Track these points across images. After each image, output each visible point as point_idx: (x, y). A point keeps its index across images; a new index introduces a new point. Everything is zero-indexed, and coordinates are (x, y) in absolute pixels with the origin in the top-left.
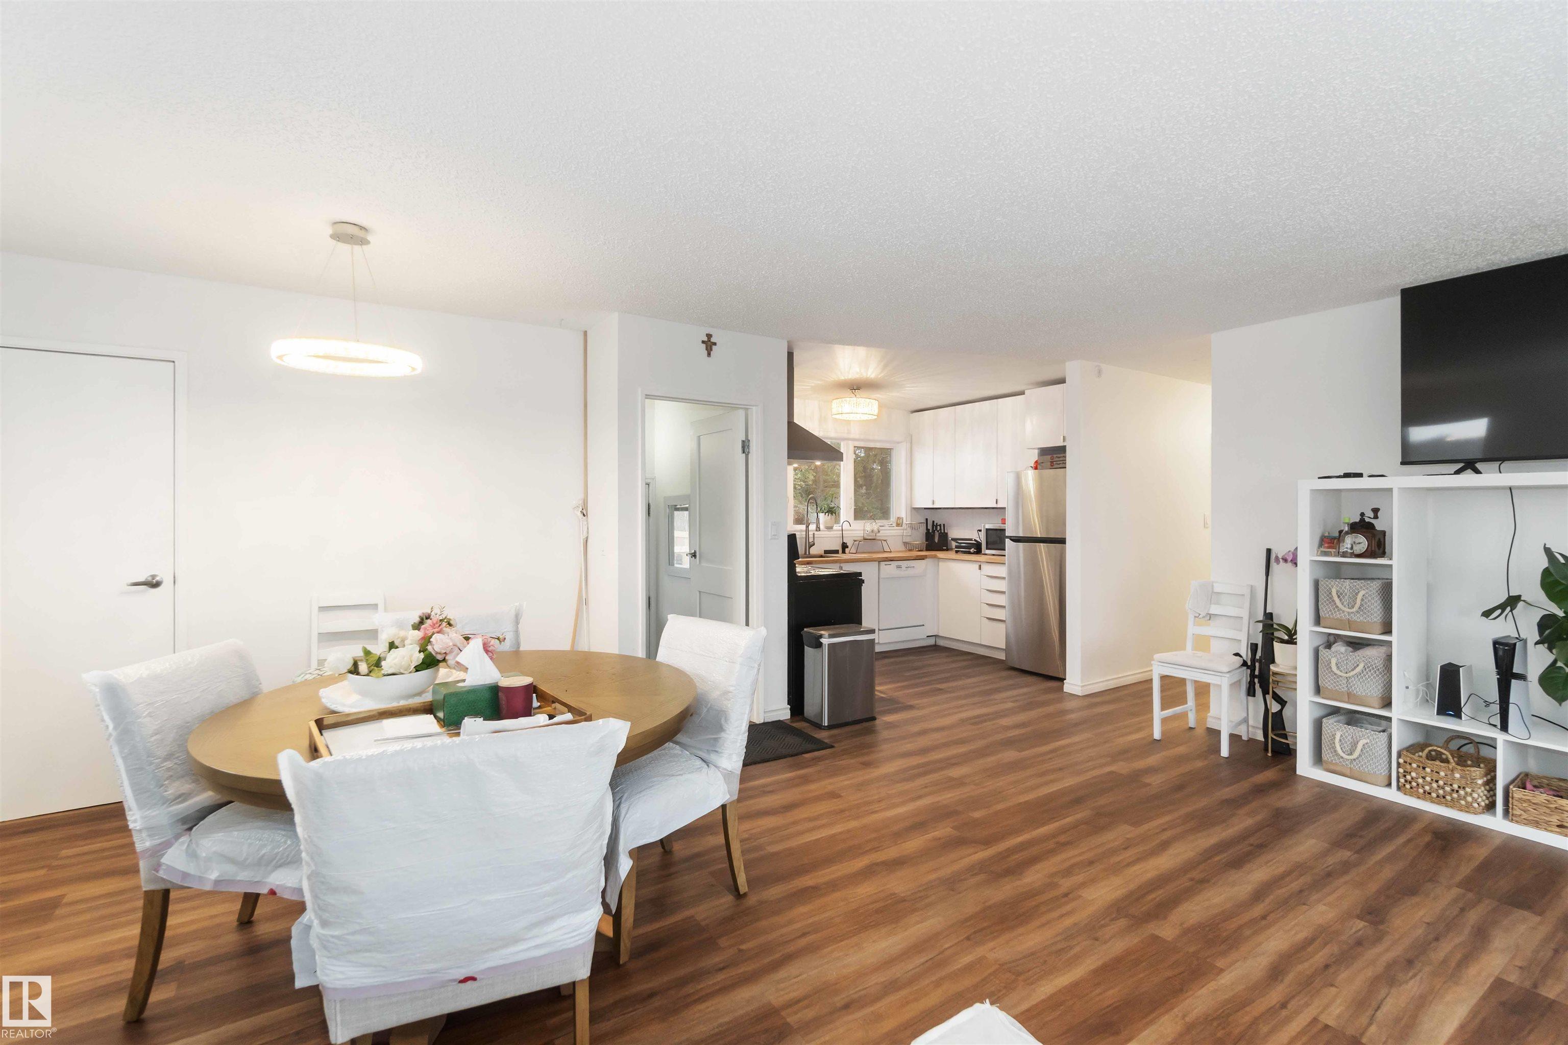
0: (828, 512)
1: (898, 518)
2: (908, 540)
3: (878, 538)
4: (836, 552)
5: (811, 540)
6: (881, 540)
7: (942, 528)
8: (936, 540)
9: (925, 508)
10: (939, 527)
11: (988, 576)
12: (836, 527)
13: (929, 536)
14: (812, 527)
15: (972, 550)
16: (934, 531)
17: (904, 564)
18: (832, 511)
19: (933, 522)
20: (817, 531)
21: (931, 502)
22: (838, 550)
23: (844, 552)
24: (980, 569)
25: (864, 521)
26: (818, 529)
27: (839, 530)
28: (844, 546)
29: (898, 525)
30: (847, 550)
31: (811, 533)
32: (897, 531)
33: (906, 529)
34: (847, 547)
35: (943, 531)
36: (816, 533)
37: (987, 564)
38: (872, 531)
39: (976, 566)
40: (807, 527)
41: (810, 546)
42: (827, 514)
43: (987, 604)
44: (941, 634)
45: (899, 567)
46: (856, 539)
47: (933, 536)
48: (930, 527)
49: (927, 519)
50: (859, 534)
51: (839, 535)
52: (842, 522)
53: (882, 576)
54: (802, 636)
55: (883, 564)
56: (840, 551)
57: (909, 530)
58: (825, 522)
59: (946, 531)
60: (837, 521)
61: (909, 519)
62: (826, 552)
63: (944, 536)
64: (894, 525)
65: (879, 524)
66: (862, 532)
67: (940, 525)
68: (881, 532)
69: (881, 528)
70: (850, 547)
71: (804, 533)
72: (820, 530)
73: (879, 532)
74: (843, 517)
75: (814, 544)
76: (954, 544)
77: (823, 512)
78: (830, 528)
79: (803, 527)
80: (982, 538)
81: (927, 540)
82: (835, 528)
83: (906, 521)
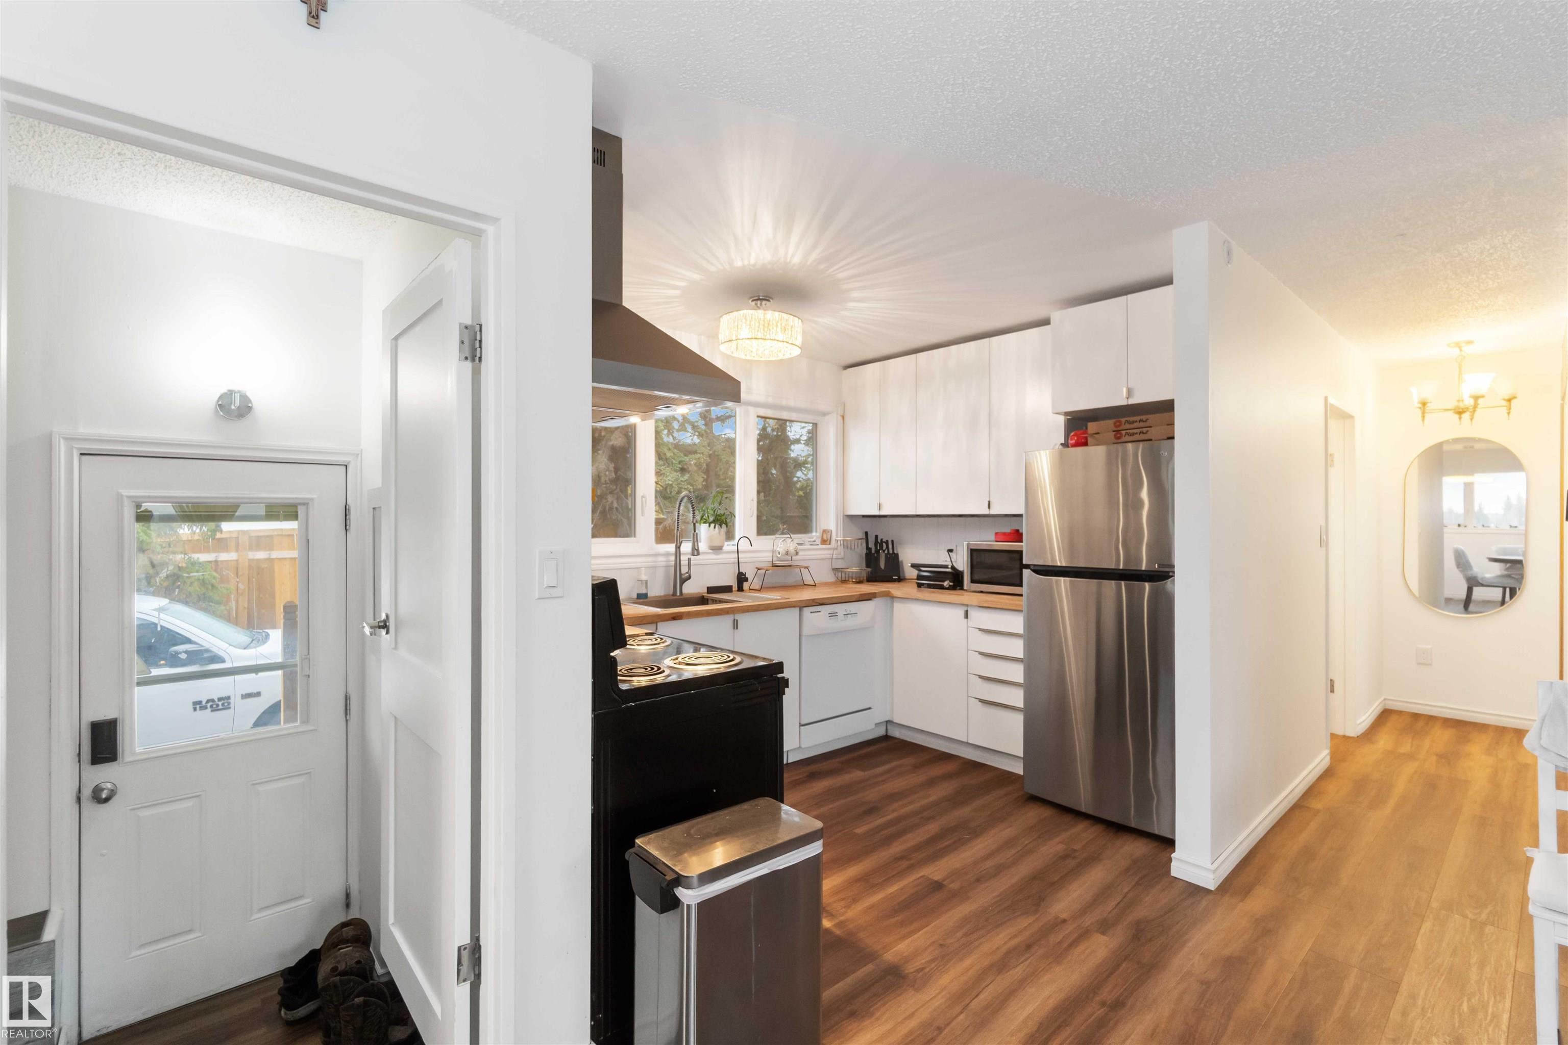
0: (714, 522)
1: (824, 531)
2: (839, 564)
3: (794, 563)
4: (727, 589)
5: (684, 570)
6: (800, 567)
7: (890, 546)
8: (882, 565)
9: (864, 516)
10: (884, 545)
11: (981, 630)
12: (729, 546)
13: (871, 558)
14: (686, 547)
15: (946, 584)
16: (877, 552)
17: (840, 609)
18: (723, 520)
19: (877, 537)
20: (693, 555)
21: (876, 507)
22: (731, 587)
23: (740, 589)
24: (966, 616)
25: (773, 537)
26: (696, 551)
27: (733, 552)
28: (742, 578)
29: (824, 542)
30: (746, 585)
31: (684, 559)
32: (823, 552)
33: (837, 549)
34: (746, 580)
35: (891, 551)
36: (692, 558)
37: (981, 609)
38: (787, 553)
39: (961, 612)
40: (678, 548)
41: (683, 581)
42: (712, 525)
43: (980, 677)
44: (896, 721)
45: (833, 615)
46: (760, 566)
47: (877, 559)
48: (871, 545)
49: (866, 533)
50: (765, 558)
51: (732, 561)
52: (737, 538)
53: (806, 631)
54: (626, 863)
55: (807, 611)
56: (735, 587)
57: (841, 549)
58: (710, 539)
59: (895, 552)
60: (730, 536)
61: (841, 532)
62: (711, 590)
63: (894, 560)
64: (818, 542)
65: (796, 541)
66: (771, 554)
67: (887, 542)
68: (800, 553)
69: (800, 547)
70: (750, 580)
71: (673, 558)
72: (698, 554)
73: (797, 553)
74: (739, 532)
75: (689, 578)
76: (914, 573)
77: (705, 523)
78: (717, 549)
79: (671, 548)
80: (961, 562)
81: (868, 566)
82: (725, 548)
83: (837, 536)
